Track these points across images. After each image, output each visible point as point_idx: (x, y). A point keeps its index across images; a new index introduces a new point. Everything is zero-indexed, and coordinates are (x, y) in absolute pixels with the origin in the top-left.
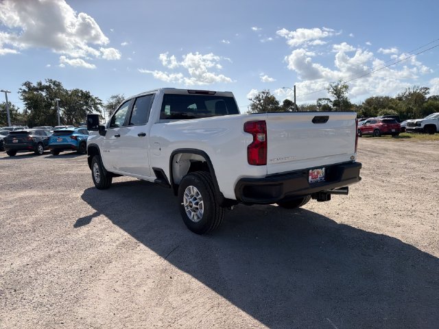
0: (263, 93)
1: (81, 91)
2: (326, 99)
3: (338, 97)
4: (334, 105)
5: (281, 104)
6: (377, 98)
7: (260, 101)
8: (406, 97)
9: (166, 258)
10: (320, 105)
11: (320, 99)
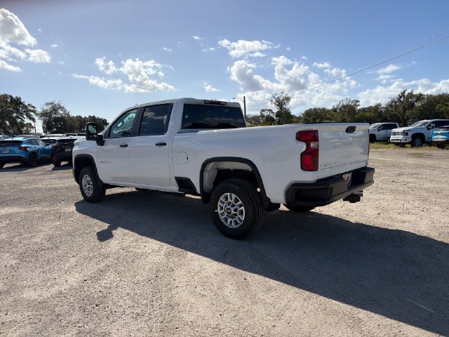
1: (11, 97)
2: (268, 110)
3: (281, 108)
4: (276, 116)
6: (315, 109)
8: (340, 109)
9: (224, 263)
10: (262, 116)
11: (263, 110)
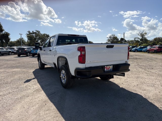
0: (112, 35)
1: (46, 34)
2: (138, 38)
3: (142, 37)
4: (140, 41)
5: (120, 40)
6: (159, 38)
9: (48, 97)
10: (135, 40)
11: (135, 38)
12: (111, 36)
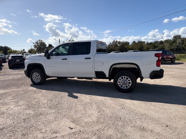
0: (39, 40)
7: (38, 44)
12: (37, 41)
